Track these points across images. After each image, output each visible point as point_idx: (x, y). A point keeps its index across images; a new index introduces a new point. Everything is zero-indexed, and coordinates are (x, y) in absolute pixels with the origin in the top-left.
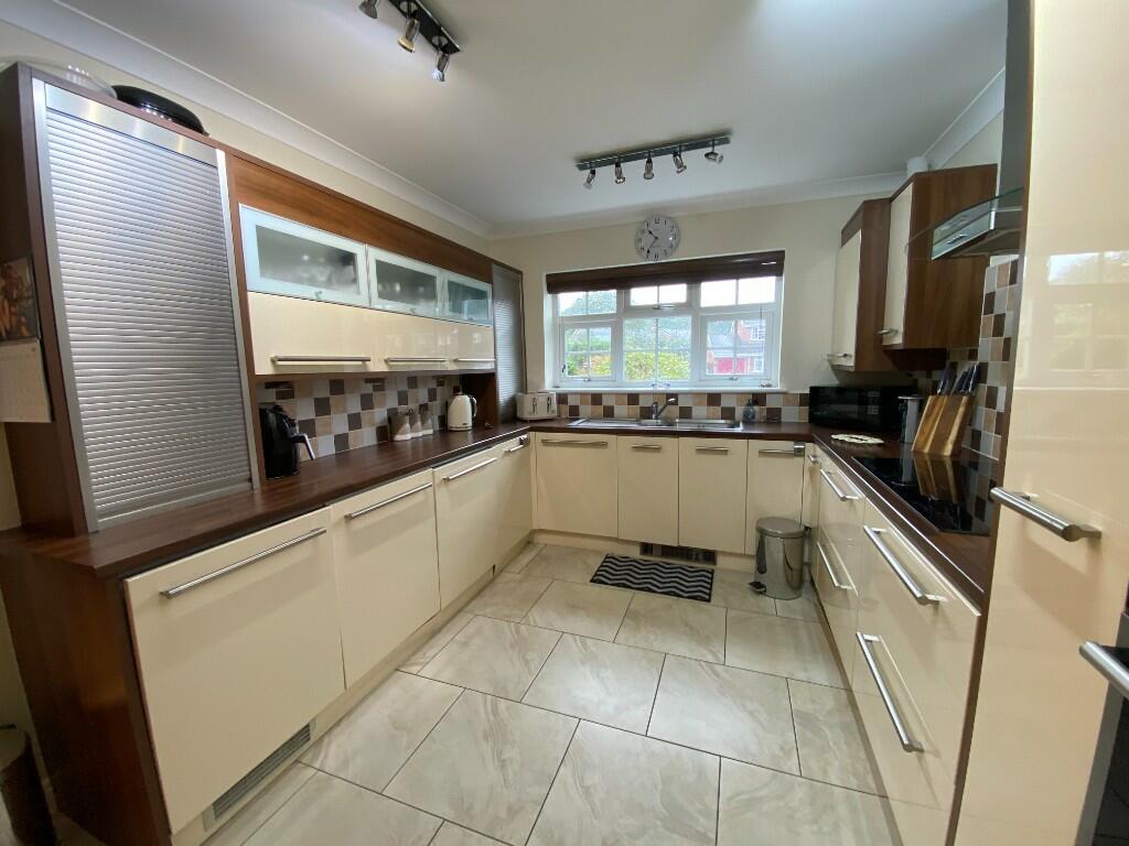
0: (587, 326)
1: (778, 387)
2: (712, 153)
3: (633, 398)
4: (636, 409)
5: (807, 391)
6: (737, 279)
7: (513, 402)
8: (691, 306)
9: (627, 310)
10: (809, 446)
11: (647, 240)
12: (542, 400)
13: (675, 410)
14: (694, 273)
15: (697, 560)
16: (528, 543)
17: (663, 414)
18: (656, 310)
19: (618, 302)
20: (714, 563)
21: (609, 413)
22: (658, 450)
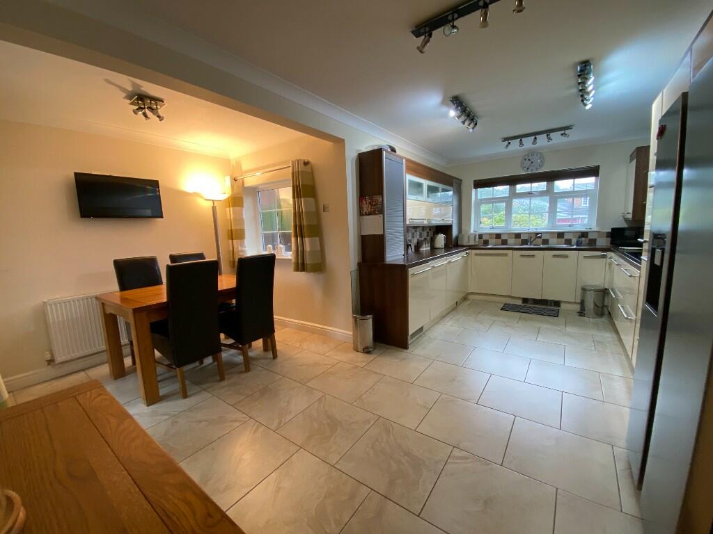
0: (493, 203)
1: (595, 228)
2: (564, 134)
3: (518, 235)
4: (519, 241)
5: (610, 231)
6: (574, 178)
7: (457, 238)
8: (548, 192)
9: (514, 195)
10: (609, 253)
11: (527, 163)
12: (472, 237)
13: (540, 241)
14: (551, 177)
15: (551, 305)
16: (465, 299)
17: (534, 243)
18: (529, 194)
19: (510, 191)
20: (559, 306)
21: (505, 242)
22: (533, 256)
